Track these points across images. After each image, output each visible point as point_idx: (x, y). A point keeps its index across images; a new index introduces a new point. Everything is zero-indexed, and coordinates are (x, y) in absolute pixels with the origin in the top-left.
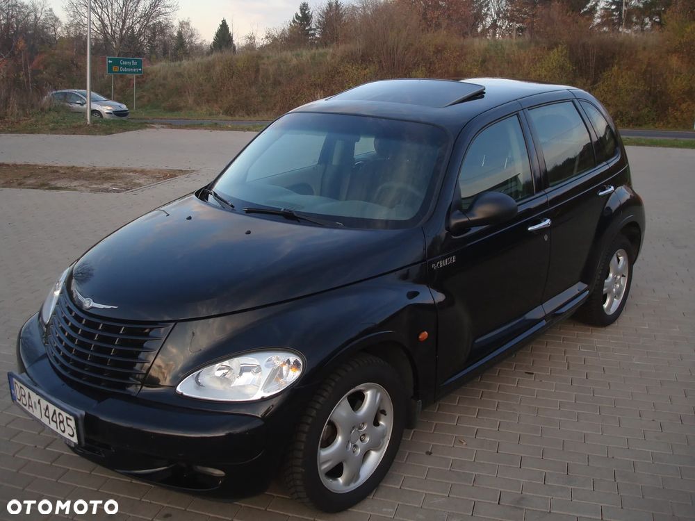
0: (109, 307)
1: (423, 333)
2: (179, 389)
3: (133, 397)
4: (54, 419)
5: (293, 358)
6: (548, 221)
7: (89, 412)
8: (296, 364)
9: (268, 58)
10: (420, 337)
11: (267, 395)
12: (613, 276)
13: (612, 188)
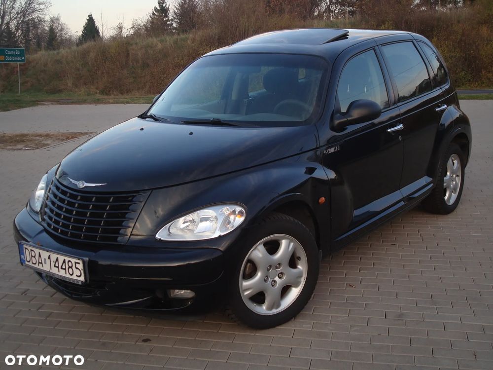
0: (101, 184)
1: (321, 199)
2: (158, 236)
3: (123, 245)
4: (64, 267)
5: (238, 209)
6: (401, 126)
7: (91, 259)
8: (241, 213)
9: (136, 44)
10: (320, 201)
11: (223, 234)
12: (450, 174)
13: (445, 106)
